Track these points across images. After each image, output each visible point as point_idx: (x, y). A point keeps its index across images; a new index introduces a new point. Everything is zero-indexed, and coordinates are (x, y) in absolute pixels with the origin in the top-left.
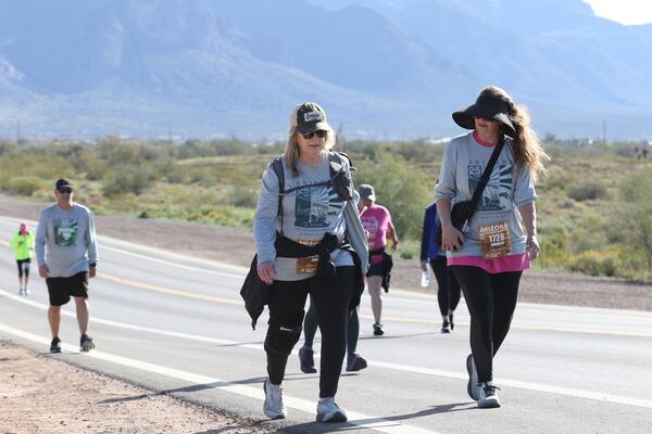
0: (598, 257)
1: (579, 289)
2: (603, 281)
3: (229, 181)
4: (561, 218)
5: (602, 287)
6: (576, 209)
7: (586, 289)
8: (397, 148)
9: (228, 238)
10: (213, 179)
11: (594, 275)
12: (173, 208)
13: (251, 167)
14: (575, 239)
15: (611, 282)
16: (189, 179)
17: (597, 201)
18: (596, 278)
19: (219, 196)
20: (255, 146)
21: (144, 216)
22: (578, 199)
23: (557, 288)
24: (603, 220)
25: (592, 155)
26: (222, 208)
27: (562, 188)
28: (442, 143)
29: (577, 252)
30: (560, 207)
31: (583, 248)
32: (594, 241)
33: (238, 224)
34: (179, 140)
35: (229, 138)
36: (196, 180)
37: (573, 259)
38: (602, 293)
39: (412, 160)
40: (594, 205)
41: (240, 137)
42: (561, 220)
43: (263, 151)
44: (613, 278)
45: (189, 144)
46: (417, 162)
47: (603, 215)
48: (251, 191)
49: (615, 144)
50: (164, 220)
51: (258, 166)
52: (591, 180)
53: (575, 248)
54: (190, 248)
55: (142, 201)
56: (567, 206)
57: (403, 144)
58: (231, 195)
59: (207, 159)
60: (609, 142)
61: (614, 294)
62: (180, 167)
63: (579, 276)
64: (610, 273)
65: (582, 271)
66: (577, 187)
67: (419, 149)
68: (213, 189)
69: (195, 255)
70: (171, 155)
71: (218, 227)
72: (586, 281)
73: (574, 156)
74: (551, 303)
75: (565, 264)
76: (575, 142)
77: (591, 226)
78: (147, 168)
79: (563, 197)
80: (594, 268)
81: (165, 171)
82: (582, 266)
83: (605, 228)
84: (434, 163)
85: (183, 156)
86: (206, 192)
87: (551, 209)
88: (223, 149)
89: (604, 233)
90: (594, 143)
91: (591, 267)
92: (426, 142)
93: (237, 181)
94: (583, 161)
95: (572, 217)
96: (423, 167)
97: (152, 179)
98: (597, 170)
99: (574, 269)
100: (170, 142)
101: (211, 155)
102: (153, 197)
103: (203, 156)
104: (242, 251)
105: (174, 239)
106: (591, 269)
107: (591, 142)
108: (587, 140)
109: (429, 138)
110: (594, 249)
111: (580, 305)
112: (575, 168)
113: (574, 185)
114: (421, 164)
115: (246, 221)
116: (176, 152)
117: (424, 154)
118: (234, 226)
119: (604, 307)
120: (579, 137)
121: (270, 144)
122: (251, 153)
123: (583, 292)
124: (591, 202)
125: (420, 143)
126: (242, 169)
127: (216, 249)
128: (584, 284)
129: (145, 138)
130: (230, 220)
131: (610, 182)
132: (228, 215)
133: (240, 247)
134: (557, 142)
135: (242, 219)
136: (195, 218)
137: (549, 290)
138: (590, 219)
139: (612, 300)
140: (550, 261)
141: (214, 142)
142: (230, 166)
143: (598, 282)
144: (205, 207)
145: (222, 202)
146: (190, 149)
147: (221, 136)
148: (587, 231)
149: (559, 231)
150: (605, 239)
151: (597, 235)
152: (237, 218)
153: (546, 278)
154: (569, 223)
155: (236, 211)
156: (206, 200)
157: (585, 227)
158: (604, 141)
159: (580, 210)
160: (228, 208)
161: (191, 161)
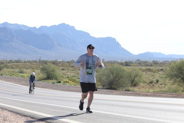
3: (18, 68)
8: (51, 62)
9: (18, 79)
10: (15, 68)
12: (7, 73)
13: (23, 65)
16: (10, 68)
19: (16, 71)
20: (23, 61)
21: (1, 75)
33: (20, 77)
34: (8, 60)
35: (18, 60)
36: (12, 68)
39: (54, 64)
41: (21, 60)
43: (25, 62)
45: (10, 61)
46: (55, 65)
48: (23, 70)
50: (6, 76)
54: (11, 81)
55: (1, 72)
57: (52, 61)
58: (19, 71)
59: (14, 64)
62: (9, 65)
67: (56, 62)
68: (15, 70)
69: (12, 83)
70: (7, 63)
71: (16, 77)
78: (2, 65)
81: (6, 66)
85: (9, 63)
86: (14, 70)
88: (17, 62)
93: (20, 68)
97: (3, 67)
100: (7, 60)
101: (15, 63)
102: (3, 71)
103: (13, 63)
104: (21, 82)
105: (7, 80)
115: (21, 76)
116: (8, 62)
122: (23, 63)
125: (56, 61)
126: (21, 66)
127: (16, 82)
129: (2, 59)
132: (18, 75)
133: (21, 81)
136: (11, 75)
141: (15, 60)
144: (14, 73)
145: (17, 72)
146: (11, 61)
147: (17, 59)
152: (20, 75)
155: (20, 74)
156: (14, 72)
160: (18, 73)
161: (11, 64)
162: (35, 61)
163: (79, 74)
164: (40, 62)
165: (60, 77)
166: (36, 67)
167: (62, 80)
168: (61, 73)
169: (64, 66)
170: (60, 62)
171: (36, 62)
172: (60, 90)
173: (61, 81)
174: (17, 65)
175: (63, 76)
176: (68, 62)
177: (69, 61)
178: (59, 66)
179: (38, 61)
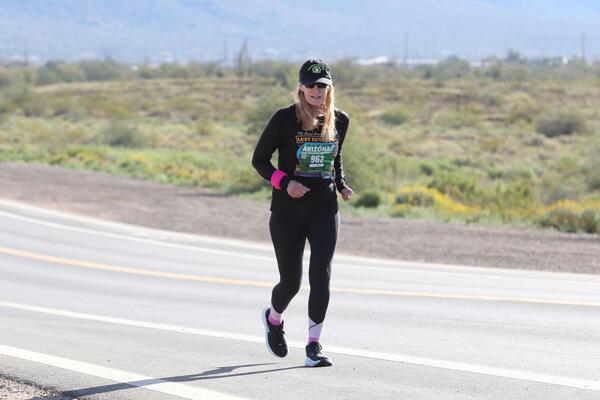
0: (575, 208)
1: (552, 250)
2: (581, 239)
3: (101, 113)
4: (528, 159)
5: (582, 246)
6: (547, 148)
7: (560, 250)
9: (102, 186)
10: (82, 111)
11: (570, 231)
12: (31, 149)
13: (131, 96)
14: (546, 185)
15: (593, 241)
16: (51, 112)
17: (574, 137)
18: (573, 235)
19: (90, 133)
20: (135, 68)
22: (550, 135)
23: (523, 248)
24: (582, 162)
25: (567, 78)
26: (93, 148)
27: (529, 121)
28: (375, 65)
29: (548, 203)
30: (527, 144)
31: (557, 197)
32: (569, 189)
33: (114, 168)
34: (36, 60)
35: (102, 59)
36: (60, 112)
37: (543, 212)
38: (581, 254)
40: (570, 142)
41: (116, 58)
42: (527, 161)
43: (145, 75)
44: (595, 236)
45: (51, 66)
47: (582, 155)
48: (131, 126)
49: (596, 63)
50: (20, 164)
51: (140, 94)
52: (565, 110)
53: (546, 197)
54: (54, 200)
56: (536, 143)
58: (105, 132)
59: (75, 86)
60: (590, 62)
61: (596, 256)
62: (40, 96)
63: (551, 232)
64: (591, 229)
65: (555, 226)
66: (549, 119)
67: (346, 73)
68: (81, 124)
69: (60, 209)
70: (28, 80)
71: (89, 172)
72: (560, 239)
73: (544, 79)
74: (516, 267)
75: (534, 217)
76: (546, 61)
77: (565, 169)
79: (531, 133)
80: (571, 223)
81: (19, 101)
82: (554, 220)
83: (584, 172)
84: (365, 90)
85: (43, 81)
86: (73, 127)
87: (514, 148)
88: (94, 72)
89: (583, 177)
90: (570, 62)
91: (566, 221)
92: (353, 62)
93: (113, 114)
94: (555, 86)
95: (542, 158)
96: (350, 94)
97: (4, 111)
98: (574, 97)
99: (544, 224)
100: (25, 64)
101: (79, 79)
102: (5, 135)
103: (69, 81)
104: (121, 203)
105: (33, 189)
106: (567, 224)
107: (565, 61)
108: (560, 59)
109: (357, 58)
110: (571, 199)
111: (554, 270)
112: (545, 95)
113: (543, 116)
114: (348, 91)
115: (124, 165)
116: (34, 77)
117: (351, 78)
118: (109, 171)
119: (584, 272)
120: (550, 54)
121: (155, 66)
122: (129, 78)
123: (556, 253)
124: (566, 138)
125: (347, 63)
126: (119, 98)
127: (88, 201)
128: (558, 243)
130: (106, 164)
131: (590, 112)
132: (102, 157)
133: (118, 198)
134: (523, 62)
135: (120, 162)
136: (58, 162)
137: (513, 250)
138: (564, 160)
139: (594, 264)
140: (515, 213)
141: (83, 65)
142: (103, 95)
143: (576, 240)
144: (73, 147)
145: (94, 141)
146: (52, 72)
147: (91, 55)
148: (560, 176)
149: (525, 175)
150: (584, 186)
151: (573, 179)
152: (114, 161)
153: (510, 236)
154: (537, 166)
155: (112, 152)
156: (74, 137)
157: (559, 170)
158: (583, 60)
159: (552, 148)
160: (102, 148)
161: (52, 88)
162: (211, 70)
163: (494, 150)
164: (240, 74)
165: (377, 171)
166: (216, 107)
167: (389, 190)
168: (382, 146)
169: (397, 99)
170: (371, 74)
171: (220, 75)
172: (372, 252)
173: (383, 195)
174: (91, 91)
175: (393, 165)
176: (421, 73)
177: (434, 62)
178: (369, 95)
179: (228, 69)
